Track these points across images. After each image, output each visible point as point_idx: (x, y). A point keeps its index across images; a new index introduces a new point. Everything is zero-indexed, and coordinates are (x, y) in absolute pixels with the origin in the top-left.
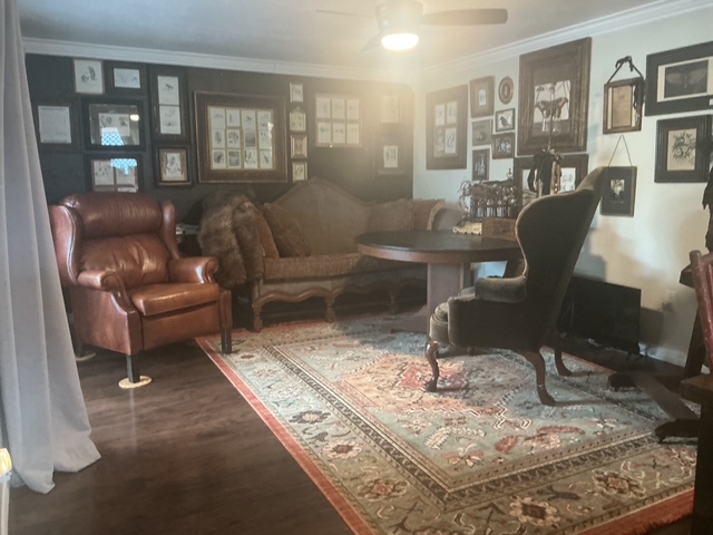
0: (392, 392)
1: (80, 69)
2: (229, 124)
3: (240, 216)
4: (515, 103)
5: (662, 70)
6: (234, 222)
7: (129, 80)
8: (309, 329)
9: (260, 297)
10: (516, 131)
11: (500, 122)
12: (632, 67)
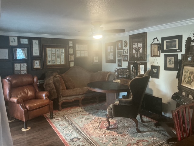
0: (97, 130)
1: (11, 39)
2: (52, 52)
3: (55, 79)
4: (128, 47)
5: (165, 42)
6: (54, 81)
7: (25, 41)
8: (75, 109)
9: (61, 101)
10: (128, 54)
11: (124, 52)
12: (158, 40)
